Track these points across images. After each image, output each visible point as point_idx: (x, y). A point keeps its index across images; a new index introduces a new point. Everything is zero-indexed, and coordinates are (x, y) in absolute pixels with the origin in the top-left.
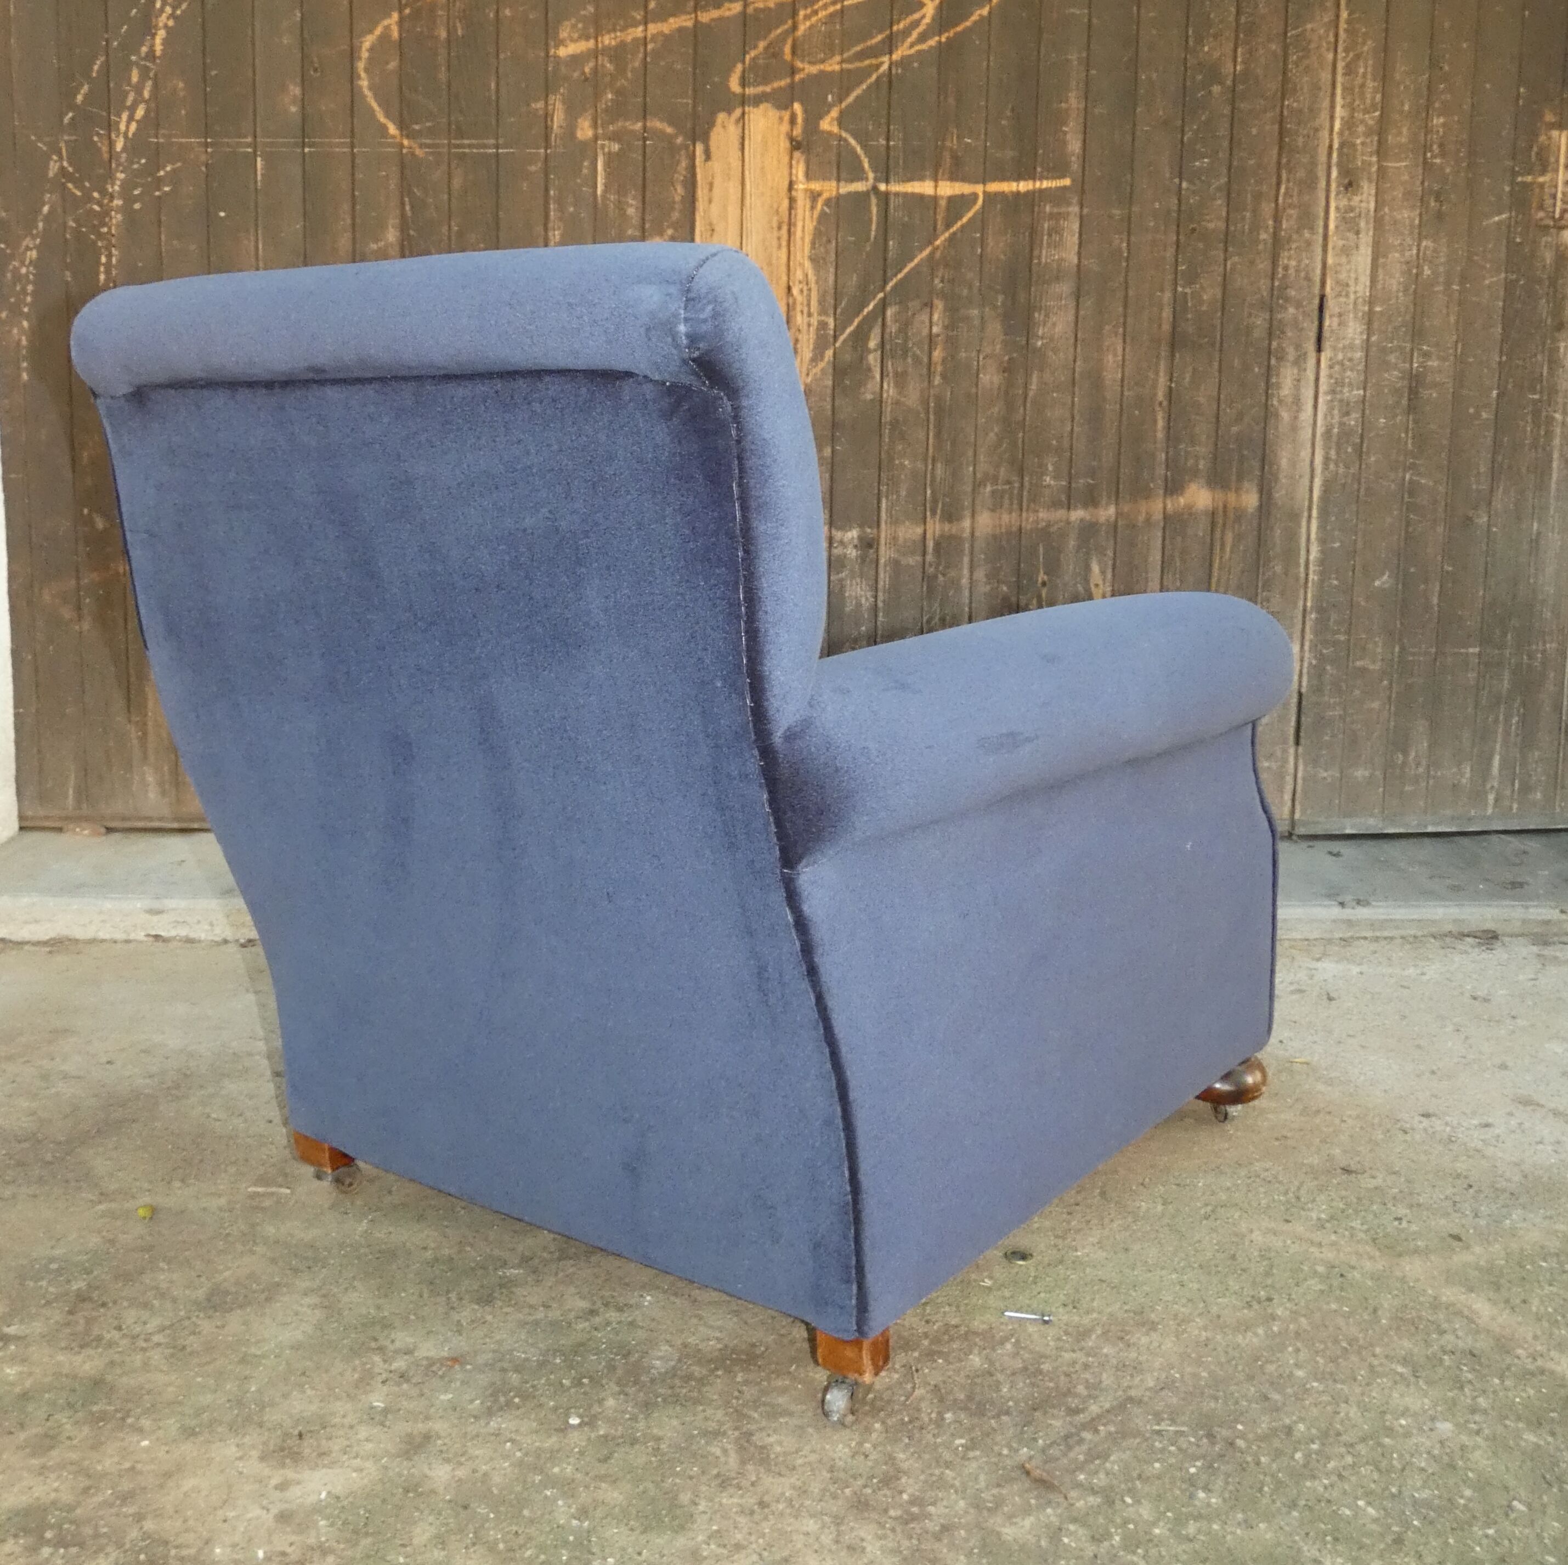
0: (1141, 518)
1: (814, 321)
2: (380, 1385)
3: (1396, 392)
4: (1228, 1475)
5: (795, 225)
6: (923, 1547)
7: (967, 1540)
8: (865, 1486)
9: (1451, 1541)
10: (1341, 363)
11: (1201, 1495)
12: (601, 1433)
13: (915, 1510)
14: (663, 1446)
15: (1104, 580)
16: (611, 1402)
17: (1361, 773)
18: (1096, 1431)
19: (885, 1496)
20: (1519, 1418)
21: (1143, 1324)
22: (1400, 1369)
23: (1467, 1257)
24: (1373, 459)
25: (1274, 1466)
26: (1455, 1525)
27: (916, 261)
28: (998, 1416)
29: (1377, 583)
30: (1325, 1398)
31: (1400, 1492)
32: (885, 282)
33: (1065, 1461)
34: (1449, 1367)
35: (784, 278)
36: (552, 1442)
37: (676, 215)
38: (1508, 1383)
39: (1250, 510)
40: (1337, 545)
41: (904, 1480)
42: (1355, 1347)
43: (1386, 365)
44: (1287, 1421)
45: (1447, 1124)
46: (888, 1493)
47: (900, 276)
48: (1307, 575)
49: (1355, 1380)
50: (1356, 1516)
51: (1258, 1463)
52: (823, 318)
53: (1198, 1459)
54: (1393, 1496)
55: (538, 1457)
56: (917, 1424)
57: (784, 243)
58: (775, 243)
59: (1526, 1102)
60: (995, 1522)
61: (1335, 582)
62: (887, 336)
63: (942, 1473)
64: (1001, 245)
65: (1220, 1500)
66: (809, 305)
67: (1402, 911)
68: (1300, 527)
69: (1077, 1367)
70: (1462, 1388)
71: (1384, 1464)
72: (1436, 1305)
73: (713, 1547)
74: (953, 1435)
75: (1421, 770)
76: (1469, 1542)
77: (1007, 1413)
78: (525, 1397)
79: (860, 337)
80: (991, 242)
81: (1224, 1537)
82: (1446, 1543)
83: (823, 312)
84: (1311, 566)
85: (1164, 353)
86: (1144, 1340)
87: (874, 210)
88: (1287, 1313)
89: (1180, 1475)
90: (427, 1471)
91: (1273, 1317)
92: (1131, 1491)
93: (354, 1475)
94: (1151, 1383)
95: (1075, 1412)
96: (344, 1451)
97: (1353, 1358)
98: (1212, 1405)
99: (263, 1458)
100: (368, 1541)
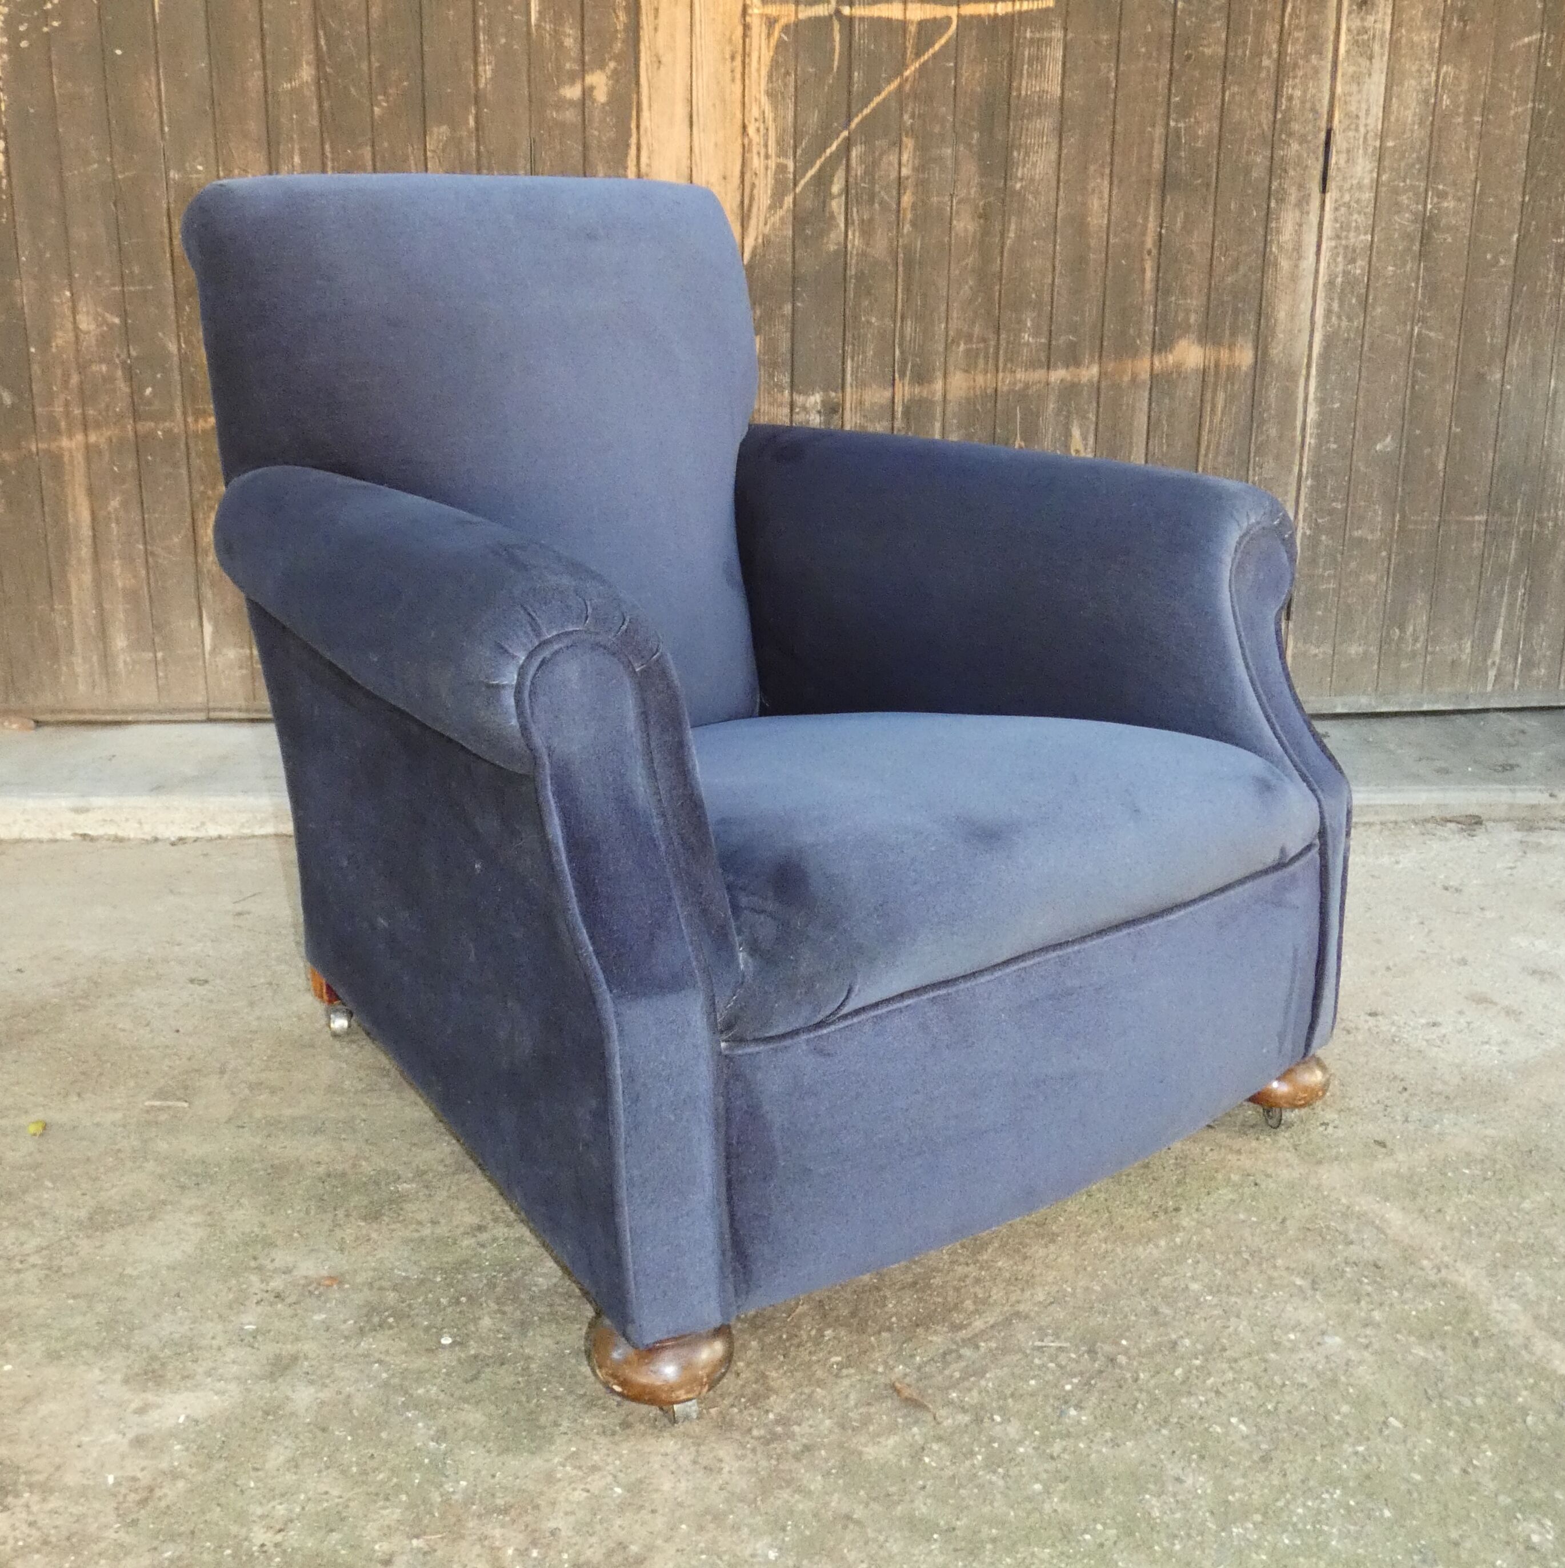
0: (1126, 378)
1: (772, 164)
2: (254, 1306)
3: (1408, 236)
4: (1103, 1392)
5: (749, 55)
6: (781, 1467)
7: (827, 1460)
8: (733, 1406)
9: (1319, 1458)
10: (1348, 206)
11: (1073, 1412)
12: (472, 1352)
13: (779, 1429)
14: (532, 1366)
15: (1086, 445)
16: (486, 1322)
17: (1353, 650)
18: (977, 1347)
19: (751, 1415)
20: (1410, 1333)
21: (1043, 1236)
22: (1299, 1282)
23: (1389, 1165)
24: (1380, 310)
25: (1152, 1382)
26: (1325, 1442)
27: (883, 95)
28: (879, 1332)
29: (1378, 447)
30: (1217, 1312)
31: (1276, 1409)
32: (849, 120)
33: (940, 1378)
34: (1351, 1280)
35: (739, 115)
36: (420, 1362)
37: (618, 46)
38: (1408, 1295)
39: (1244, 368)
40: (1337, 405)
41: (773, 1398)
42: (1257, 1259)
43: (1397, 207)
44: (1174, 1336)
45: (1393, 1023)
46: (755, 1412)
47: (866, 111)
48: (1303, 437)
49: (1251, 1293)
50: (1227, 1434)
51: (1136, 1380)
52: (782, 160)
53: (1075, 1376)
54: (1269, 1412)
55: (405, 1378)
56: (796, 1341)
57: (738, 76)
58: (728, 76)
59: (1481, 1000)
60: (859, 1441)
61: (1334, 446)
62: (851, 180)
63: (813, 1392)
64: (978, 75)
65: (1091, 1418)
66: (766, 146)
68: (1297, 387)
69: (968, 1281)
70: (1358, 1301)
71: (1263, 1382)
72: (1347, 1214)
73: (568, 1468)
74: (830, 1352)
75: (1418, 645)
76: (1337, 1460)
77: (890, 1329)
78: (399, 1316)
79: (822, 181)
80: (965, 73)
81: (1088, 1455)
82: (1314, 1460)
83: (782, 153)
84: (1308, 431)
85: (1154, 195)
86: (1042, 1252)
87: (837, 37)
88: (1193, 1223)
89: (1055, 1391)
90: (290, 1393)
91: (1178, 1228)
92: (1002, 1410)
93: (216, 1398)
94: (1041, 1297)
95: (956, 1328)
96: (209, 1374)
97: (1253, 1270)
98: (1100, 1319)
99: (126, 1381)
100: (220, 1465)
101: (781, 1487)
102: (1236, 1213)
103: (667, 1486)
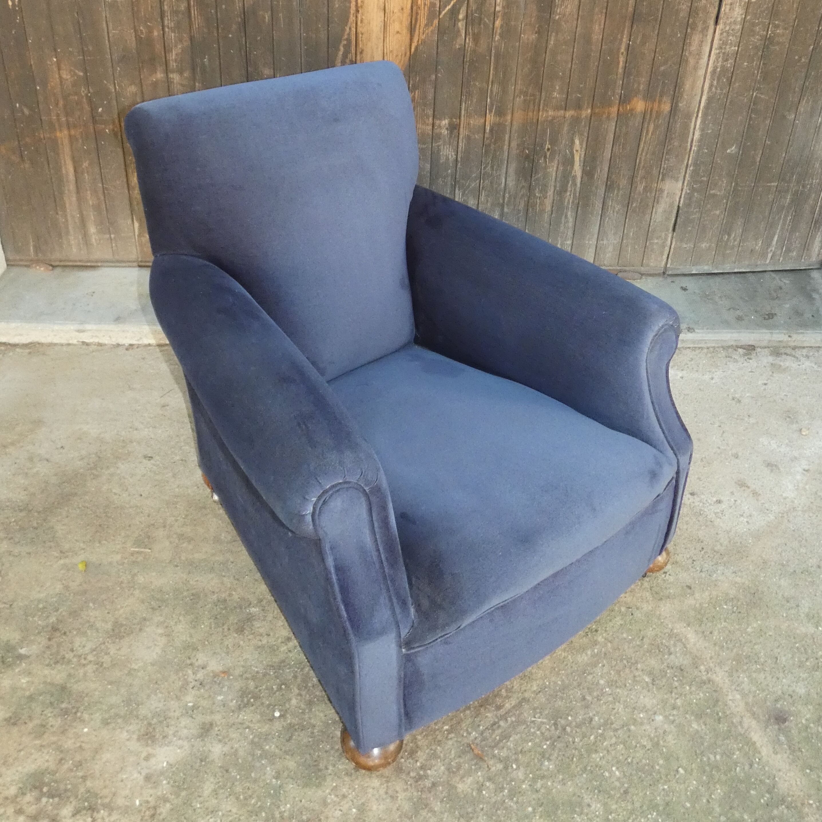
0: (605, 116)
2: (191, 690)
3: (756, 47)
4: (559, 750)
6: (423, 796)
7: (442, 792)
9: (648, 793)
10: (728, 32)
11: (546, 762)
12: (289, 722)
13: (422, 773)
14: (315, 731)
15: (581, 148)
16: (294, 701)
17: (704, 245)
18: (506, 720)
19: (410, 763)
20: (692, 713)
22: (647, 679)
23: (691, 601)
24: (737, 84)
25: (581, 744)
26: (652, 783)
28: (464, 711)
29: (728, 151)
30: (610, 699)
31: (632, 761)
33: (490, 740)
34: (669, 679)
36: (266, 728)
38: (693, 689)
39: (665, 113)
40: (709, 132)
41: (419, 753)
42: (629, 664)
43: (753, 33)
44: (591, 714)
45: (701, 501)
48: (691, 146)
49: (625, 686)
50: (610, 777)
51: (574, 742)
53: (548, 740)
54: (629, 763)
55: (260, 738)
60: (455, 780)
61: (706, 151)
62: (469, 12)
63: (436, 749)
65: (554, 766)
67: (710, 335)
68: (691, 122)
70: (671, 693)
71: (627, 744)
73: (333, 796)
74: (443, 723)
75: (736, 243)
76: (655, 794)
77: (469, 709)
78: (256, 698)
79: (454, 11)
81: (552, 790)
82: (646, 794)
84: (694, 144)
85: (628, 24)
88: (603, 640)
89: (539, 749)
90: (211, 748)
91: (596, 643)
92: (516, 760)
93: (179, 751)
94: (535, 688)
95: (499, 708)
96: (174, 735)
97: (627, 670)
98: (560, 703)
99: (138, 740)
100: (184, 793)
101: (423, 809)
102: (622, 634)
103: (375, 807)
